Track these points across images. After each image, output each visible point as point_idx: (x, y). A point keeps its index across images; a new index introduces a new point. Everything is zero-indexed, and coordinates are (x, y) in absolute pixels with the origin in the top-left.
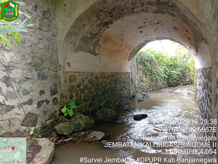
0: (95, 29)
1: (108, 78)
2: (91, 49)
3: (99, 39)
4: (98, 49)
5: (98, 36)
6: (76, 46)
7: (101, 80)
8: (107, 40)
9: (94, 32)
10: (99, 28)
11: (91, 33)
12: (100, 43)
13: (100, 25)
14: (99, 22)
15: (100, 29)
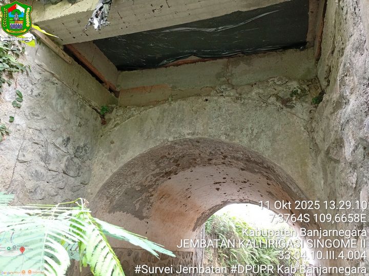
0: (149, 179)
1: (155, 262)
2: (137, 209)
3: (152, 193)
4: (148, 209)
5: (151, 190)
6: (115, 203)
8: (164, 196)
9: (147, 183)
10: (155, 179)
11: (141, 185)
12: (152, 199)
13: (158, 174)
14: (158, 170)
15: (157, 180)
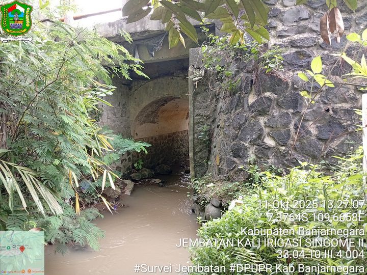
0: (154, 109)
1: (165, 139)
3: (158, 113)
4: (157, 119)
6: (142, 121)
7: (159, 142)
8: (163, 111)
11: (152, 111)
15: (158, 108)
